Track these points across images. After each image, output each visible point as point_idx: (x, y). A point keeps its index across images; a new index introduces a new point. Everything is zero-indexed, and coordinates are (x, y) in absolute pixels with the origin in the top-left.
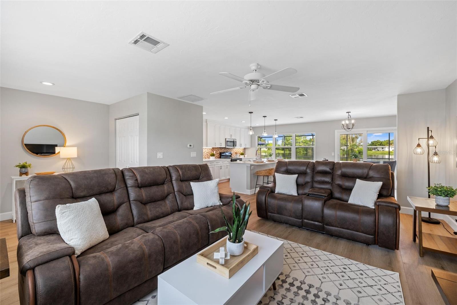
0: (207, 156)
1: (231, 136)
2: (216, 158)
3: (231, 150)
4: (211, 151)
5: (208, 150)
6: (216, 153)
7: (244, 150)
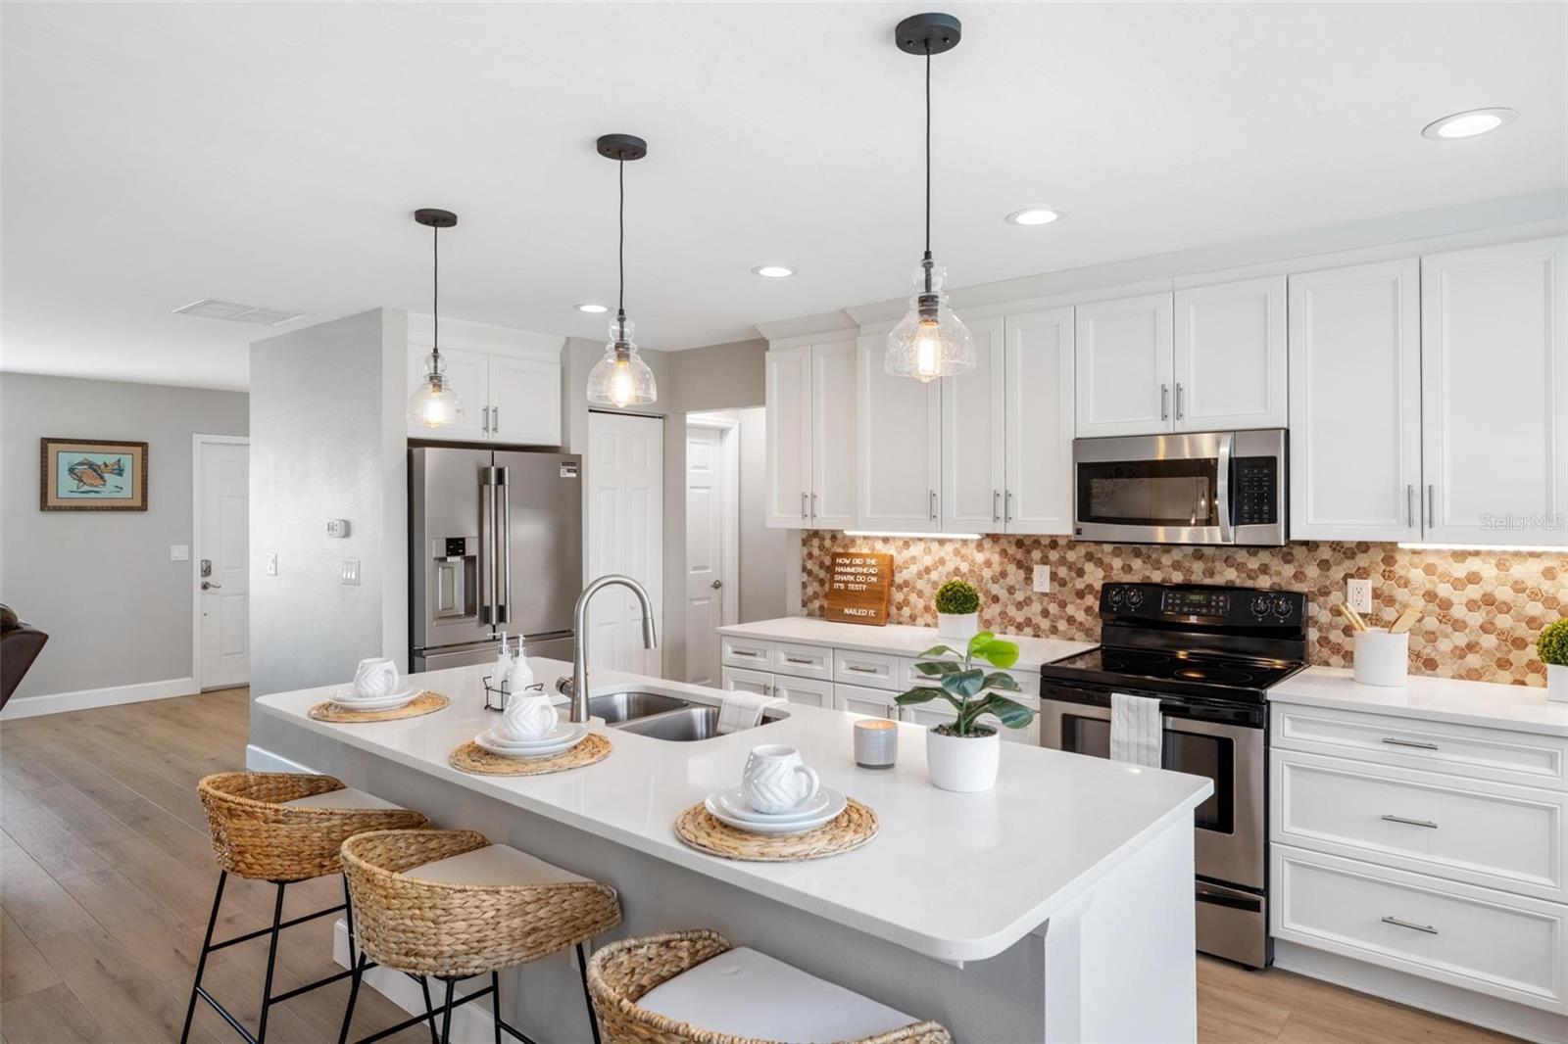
1: (1172, 397)
2: (1069, 636)
3: (1337, 573)
4: (997, 568)
5: (969, 551)
6: (1056, 583)
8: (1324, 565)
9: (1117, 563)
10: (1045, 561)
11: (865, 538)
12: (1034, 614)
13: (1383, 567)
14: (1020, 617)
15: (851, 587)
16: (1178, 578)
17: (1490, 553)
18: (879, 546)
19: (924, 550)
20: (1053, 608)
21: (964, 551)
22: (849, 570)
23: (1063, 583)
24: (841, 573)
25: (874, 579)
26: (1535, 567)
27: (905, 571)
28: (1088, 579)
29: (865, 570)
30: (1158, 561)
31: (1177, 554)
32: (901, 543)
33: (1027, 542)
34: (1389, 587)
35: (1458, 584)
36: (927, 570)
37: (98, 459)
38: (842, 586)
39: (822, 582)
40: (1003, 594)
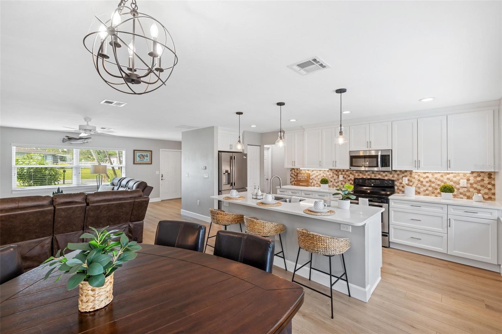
1: (369, 143)
3: (401, 176)
4: (332, 175)
7: (483, 180)
8: (398, 174)
9: (357, 174)
10: (342, 174)
11: (304, 170)
12: (339, 184)
13: (410, 175)
14: (336, 185)
15: (301, 179)
16: (369, 177)
17: (430, 172)
18: (307, 171)
19: (316, 172)
20: (343, 183)
21: (325, 172)
22: (301, 176)
23: (345, 178)
24: (299, 177)
25: (306, 178)
26: (440, 175)
27: (312, 176)
28: (350, 177)
29: (304, 176)
30: (365, 174)
31: (369, 173)
32: (311, 171)
33: (338, 170)
34: (411, 179)
35: (424, 178)
36: (317, 176)
37: (143, 154)
38: (299, 179)
39: (295, 178)
40: (333, 181)
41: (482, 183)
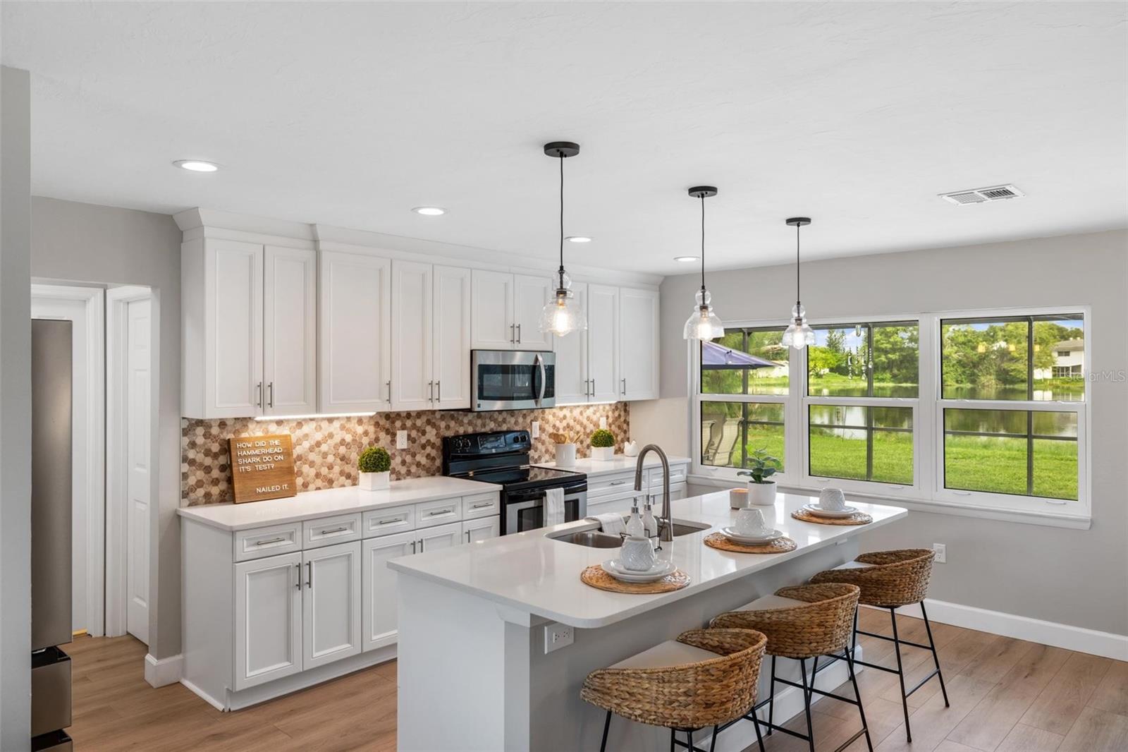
0: (337, 469)
1: (516, 331)
2: (417, 475)
3: (528, 420)
4: (372, 436)
5: (353, 425)
6: (410, 442)
7: (620, 415)
8: (524, 416)
9: (443, 424)
10: (403, 427)
12: (397, 464)
13: (541, 415)
15: (260, 467)
16: (470, 430)
18: (273, 428)
19: (316, 428)
23: (414, 441)
24: (242, 457)
25: (280, 457)
26: (579, 411)
27: (298, 447)
29: (270, 451)
30: (462, 421)
31: (470, 416)
32: (294, 424)
33: (392, 416)
34: (543, 424)
36: (318, 444)
38: (249, 468)
41: (617, 423)
